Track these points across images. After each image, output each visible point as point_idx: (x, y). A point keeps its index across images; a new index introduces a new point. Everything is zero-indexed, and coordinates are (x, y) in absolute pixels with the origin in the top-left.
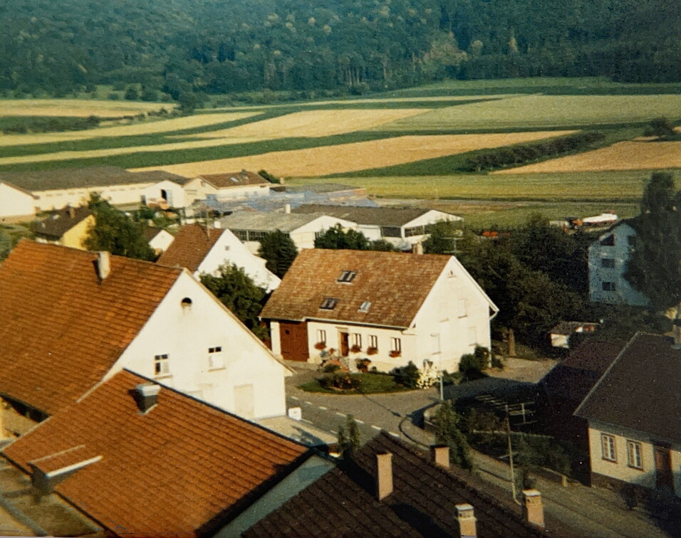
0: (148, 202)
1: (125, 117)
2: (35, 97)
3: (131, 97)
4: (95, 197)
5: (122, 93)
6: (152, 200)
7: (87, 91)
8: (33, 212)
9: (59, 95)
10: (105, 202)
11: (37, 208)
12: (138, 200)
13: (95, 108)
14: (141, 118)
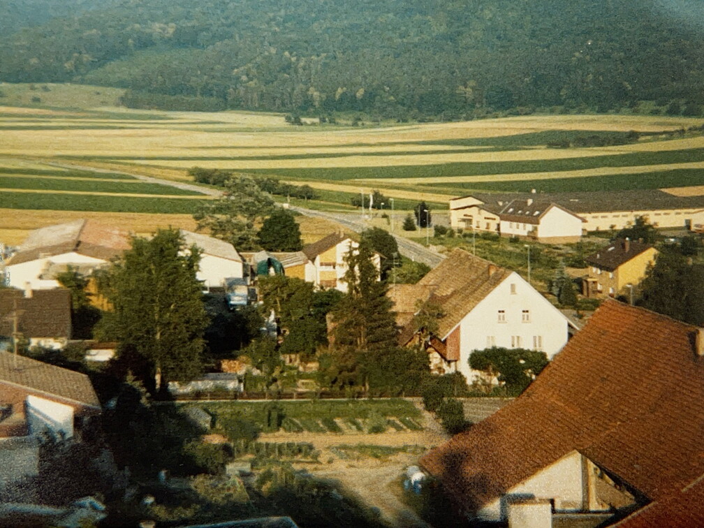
0: (693, 228)
1: (665, 133)
2: (580, 112)
3: (673, 112)
4: (640, 221)
5: (664, 109)
6: (697, 226)
7: (631, 107)
8: (580, 233)
9: (603, 111)
10: (650, 226)
11: (584, 230)
12: (683, 224)
13: (635, 124)
14: (682, 133)
